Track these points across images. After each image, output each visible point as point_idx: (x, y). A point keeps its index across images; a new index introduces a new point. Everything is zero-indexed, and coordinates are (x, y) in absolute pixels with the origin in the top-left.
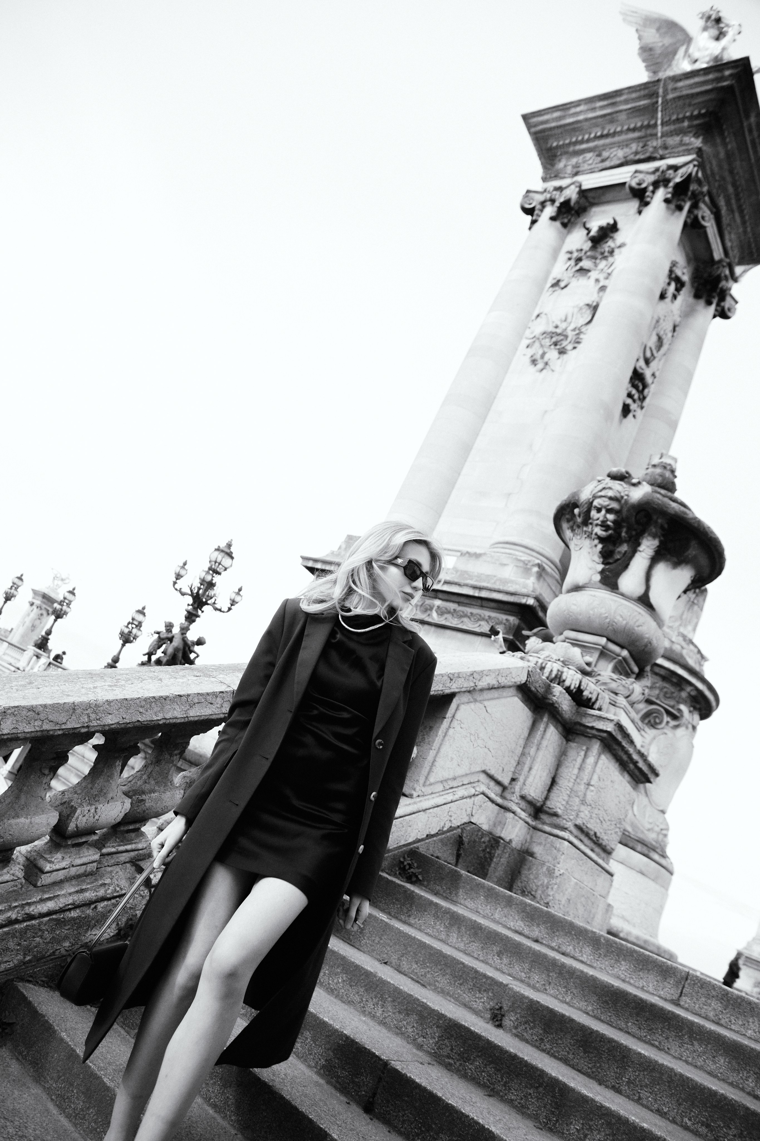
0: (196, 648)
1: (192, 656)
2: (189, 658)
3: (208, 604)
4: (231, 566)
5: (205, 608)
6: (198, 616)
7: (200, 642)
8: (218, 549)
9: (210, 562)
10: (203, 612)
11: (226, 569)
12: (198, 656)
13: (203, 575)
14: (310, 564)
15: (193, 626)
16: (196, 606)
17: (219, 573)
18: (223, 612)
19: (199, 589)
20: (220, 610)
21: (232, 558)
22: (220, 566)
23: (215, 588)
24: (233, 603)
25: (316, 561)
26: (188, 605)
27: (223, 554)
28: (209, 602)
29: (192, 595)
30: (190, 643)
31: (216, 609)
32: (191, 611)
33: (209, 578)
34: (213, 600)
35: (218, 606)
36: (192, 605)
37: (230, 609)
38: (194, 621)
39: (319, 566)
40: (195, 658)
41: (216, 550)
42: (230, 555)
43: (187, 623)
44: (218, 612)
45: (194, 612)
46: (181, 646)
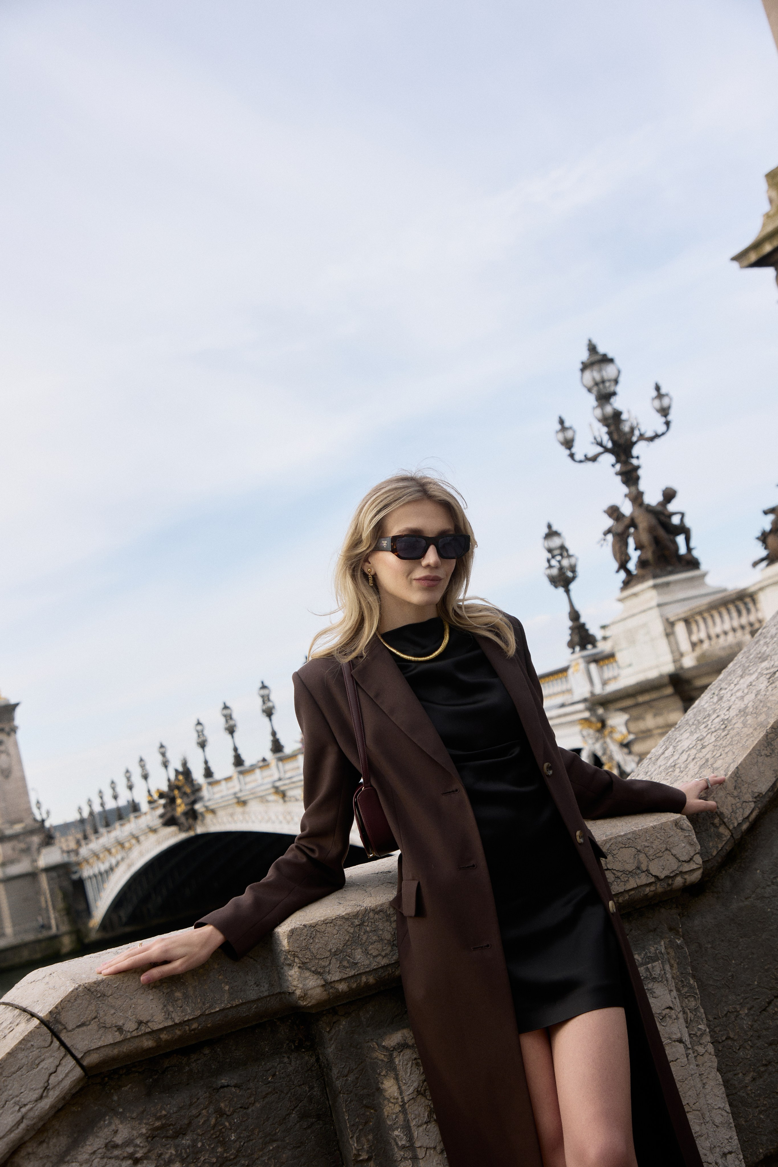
0: (672, 507)
1: (676, 520)
2: (675, 526)
3: (635, 443)
4: (619, 372)
5: (635, 451)
6: (638, 468)
7: (669, 495)
8: (585, 367)
9: (590, 390)
10: (638, 457)
11: (616, 381)
12: (683, 515)
13: (598, 412)
14: (753, 257)
15: (642, 486)
16: (623, 458)
17: (614, 394)
18: (663, 434)
19: (610, 433)
20: (657, 436)
21: (611, 361)
22: (607, 384)
23: (624, 417)
24: (664, 412)
25: (756, 246)
26: (613, 466)
27: (596, 367)
28: (634, 439)
29: (607, 450)
30: (660, 508)
31: (651, 439)
32: (624, 469)
33: (609, 410)
34: (637, 433)
35: (649, 434)
36: (618, 461)
37: (668, 424)
38: (638, 478)
39: (768, 248)
40: (682, 520)
41: (583, 370)
42: (606, 360)
43: (633, 489)
44: (657, 441)
45: (629, 468)
46: (654, 521)
